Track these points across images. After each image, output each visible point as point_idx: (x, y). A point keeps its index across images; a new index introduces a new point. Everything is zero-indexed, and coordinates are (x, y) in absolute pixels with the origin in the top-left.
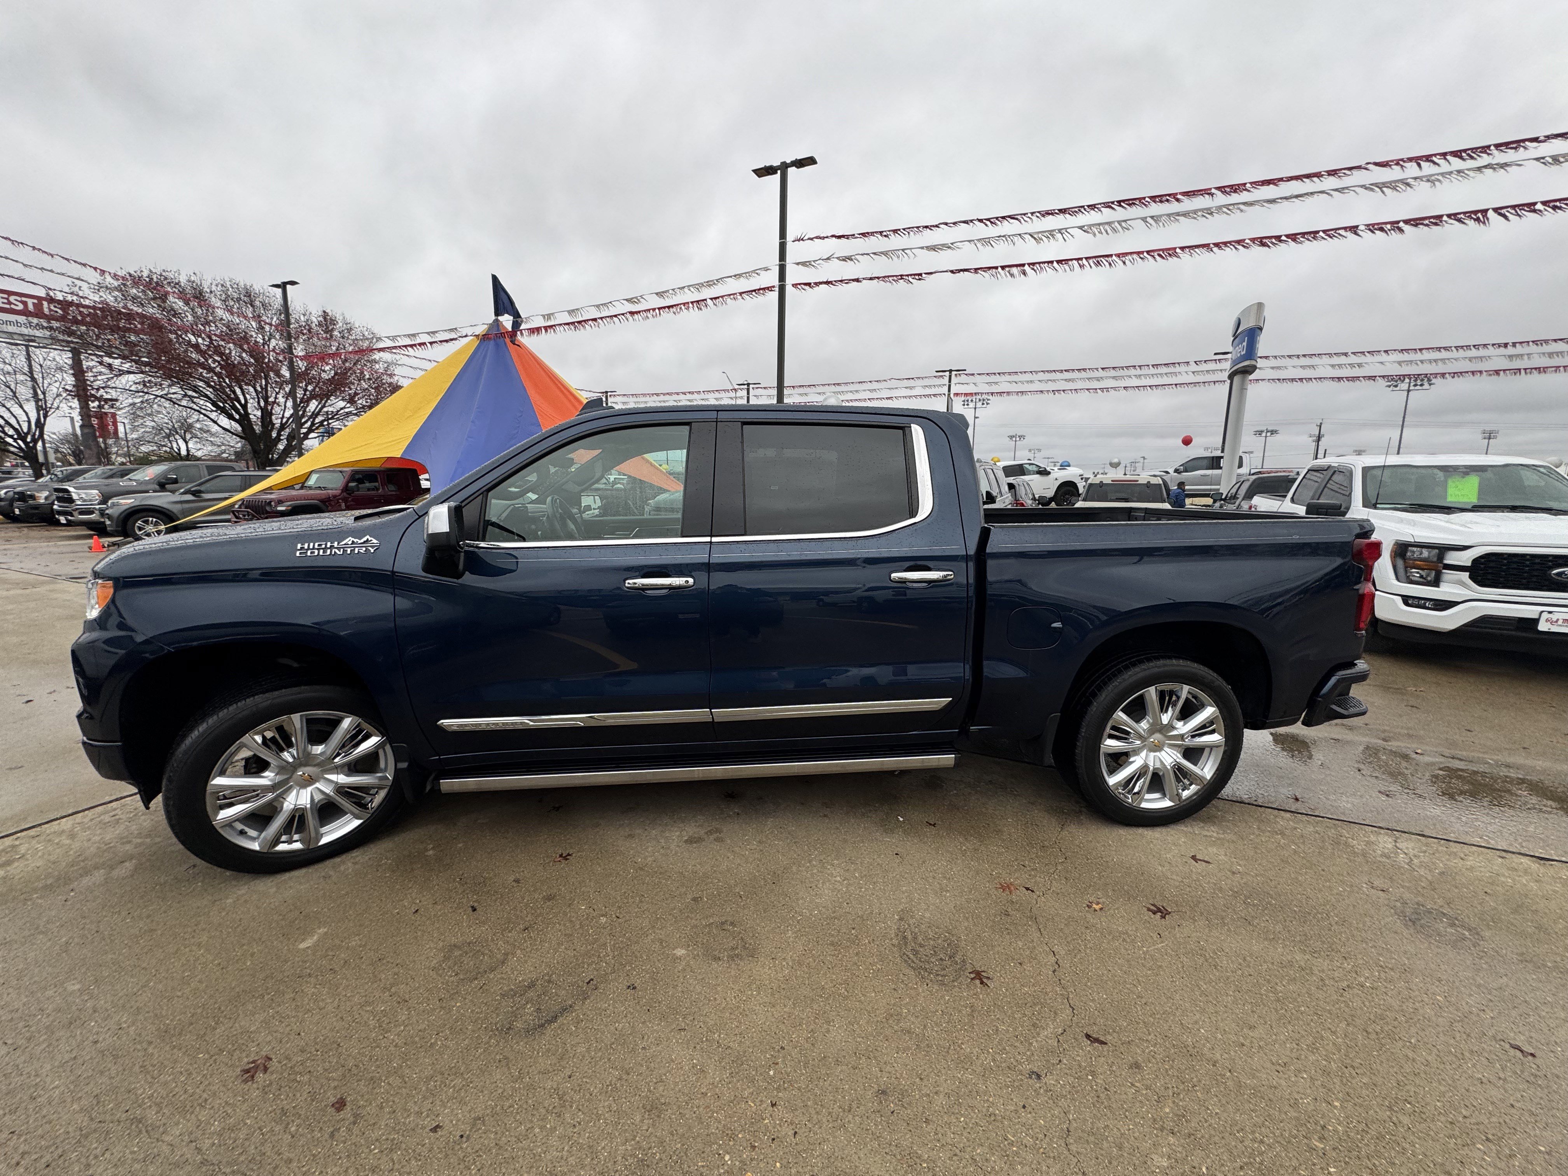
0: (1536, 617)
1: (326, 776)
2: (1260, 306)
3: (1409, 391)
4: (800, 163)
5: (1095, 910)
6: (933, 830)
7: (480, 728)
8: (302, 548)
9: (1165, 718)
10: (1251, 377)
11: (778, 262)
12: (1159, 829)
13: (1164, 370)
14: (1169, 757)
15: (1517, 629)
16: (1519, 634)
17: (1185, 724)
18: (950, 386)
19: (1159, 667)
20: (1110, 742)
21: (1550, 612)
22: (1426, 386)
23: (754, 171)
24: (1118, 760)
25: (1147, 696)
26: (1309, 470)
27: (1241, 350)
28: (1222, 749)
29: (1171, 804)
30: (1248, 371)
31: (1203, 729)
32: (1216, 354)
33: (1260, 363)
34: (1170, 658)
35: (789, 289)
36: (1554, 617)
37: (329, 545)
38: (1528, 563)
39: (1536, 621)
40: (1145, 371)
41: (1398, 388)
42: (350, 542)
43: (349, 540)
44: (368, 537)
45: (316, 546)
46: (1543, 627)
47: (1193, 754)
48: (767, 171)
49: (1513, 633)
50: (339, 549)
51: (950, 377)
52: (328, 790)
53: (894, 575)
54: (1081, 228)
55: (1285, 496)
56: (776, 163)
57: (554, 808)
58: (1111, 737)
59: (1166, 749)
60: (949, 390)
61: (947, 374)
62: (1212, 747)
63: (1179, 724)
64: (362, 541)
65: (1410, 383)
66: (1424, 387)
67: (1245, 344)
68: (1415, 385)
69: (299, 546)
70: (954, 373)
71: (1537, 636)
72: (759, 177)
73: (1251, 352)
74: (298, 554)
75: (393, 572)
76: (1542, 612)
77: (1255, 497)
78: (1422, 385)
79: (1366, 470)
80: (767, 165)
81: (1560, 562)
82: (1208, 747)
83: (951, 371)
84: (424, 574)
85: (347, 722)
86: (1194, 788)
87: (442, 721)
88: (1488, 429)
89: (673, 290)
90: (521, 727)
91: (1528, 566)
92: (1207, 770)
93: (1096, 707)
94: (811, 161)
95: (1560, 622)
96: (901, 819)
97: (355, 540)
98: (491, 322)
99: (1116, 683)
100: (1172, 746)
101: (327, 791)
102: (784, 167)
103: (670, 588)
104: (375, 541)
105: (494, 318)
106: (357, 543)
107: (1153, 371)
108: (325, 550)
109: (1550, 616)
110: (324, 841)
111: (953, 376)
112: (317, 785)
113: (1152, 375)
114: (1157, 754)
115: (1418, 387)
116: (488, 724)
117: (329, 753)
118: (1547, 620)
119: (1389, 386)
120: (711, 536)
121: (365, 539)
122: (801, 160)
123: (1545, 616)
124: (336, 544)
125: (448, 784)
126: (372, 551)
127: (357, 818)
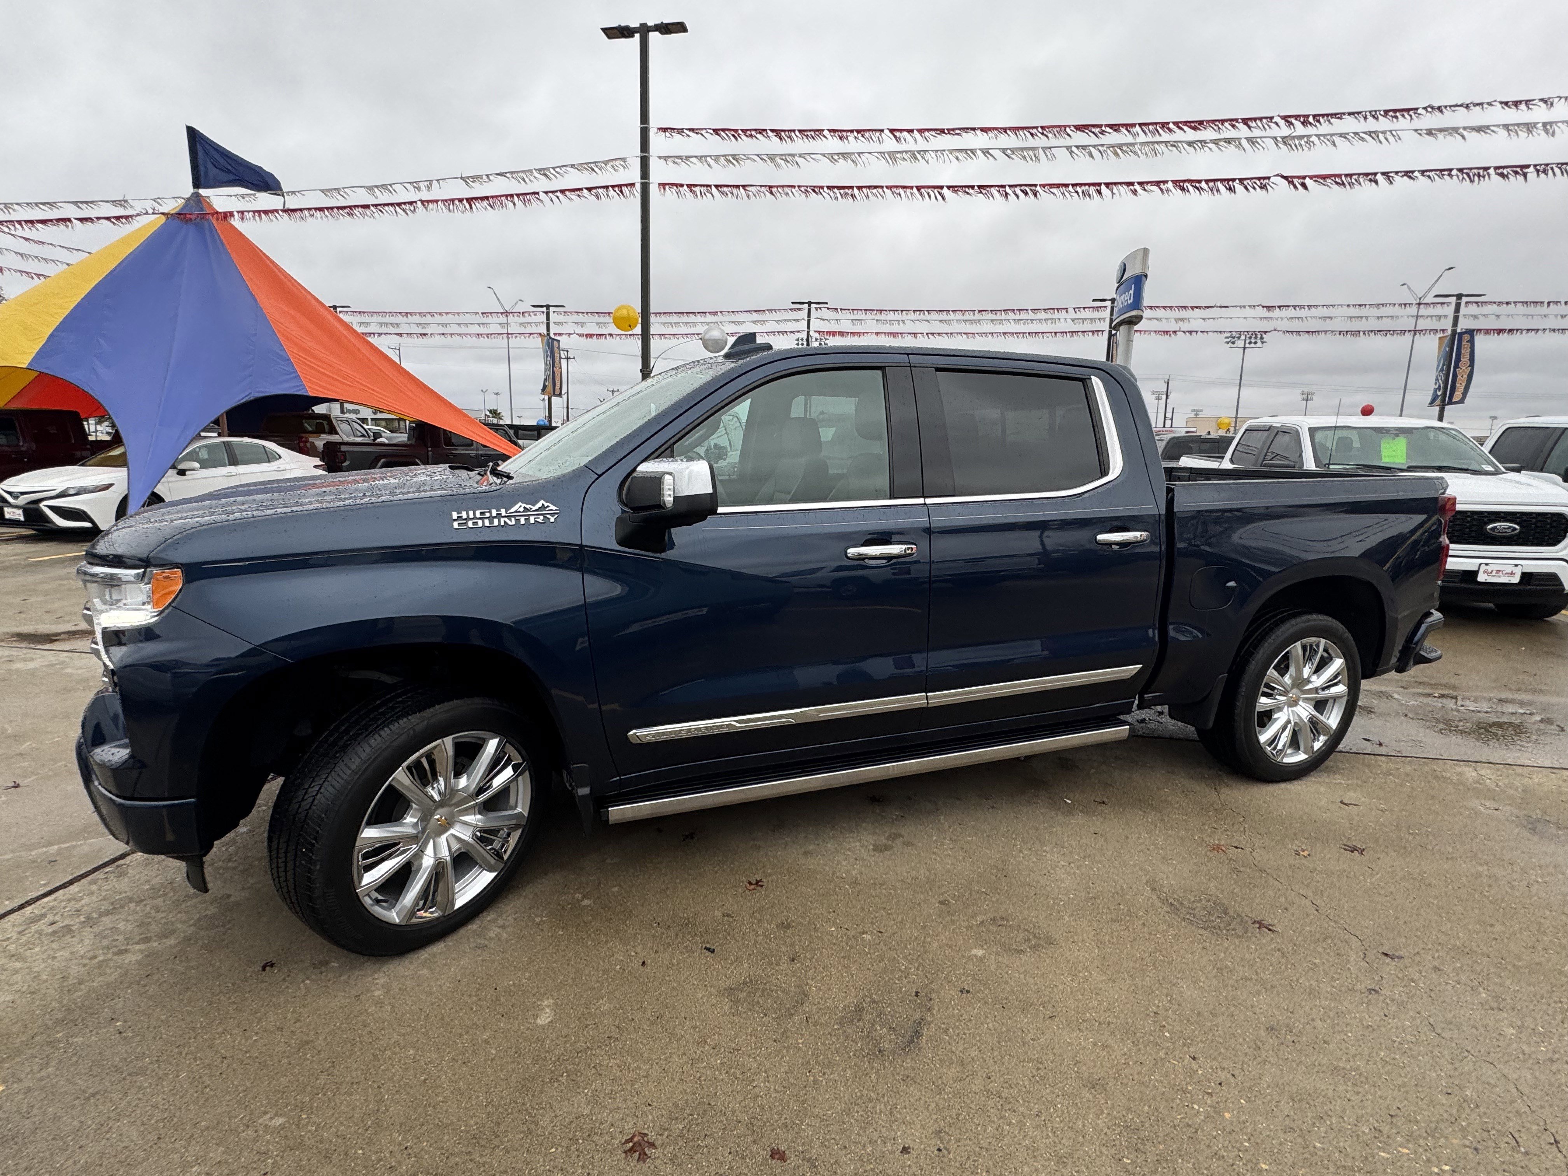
0: (1476, 569)
1: (462, 818)
2: (1146, 251)
3: (1244, 348)
4: (666, 29)
5: (1305, 857)
6: (1102, 808)
7: (681, 736)
8: (460, 518)
9: (1306, 671)
10: (1136, 328)
11: (639, 153)
12: (1295, 782)
13: (1043, 315)
14: (1304, 711)
15: (1461, 581)
16: (1463, 585)
17: (1318, 677)
18: (809, 322)
19: (1305, 622)
20: (1263, 700)
21: (1487, 564)
22: (1259, 344)
23: (604, 30)
24: (1266, 717)
25: (1293, 652)
26: (1246, 430)
27: (1127, 298)
28: (1345, 699)
29: (1306, 756)
30: (1132, 322)
31: (1332, 682)
32: (1094, 300)
33: (1147, 313)
34: (1311, 613)
35: (653, 189)
36: (1490, 568)
37: (494, 513)
38: (1469, 519)
39: (1475, 573)
40: (1024, 316)
41: (1235, 345)
42: (521, 509)
43: (519, 507)
44: (542, 502)
45: (478, 515)
46: (1481, 578)
47: (1320, 705)
48: (624, 32)
49: (1458, 585)
50: (509, 517)
51: (809, 310)
52: (466, 835)
53: (1101, 537)
54: (1004, 151)
55: (1222, 458)
56: (634, 24)
57: (687, 837)
58: (1265, 695)
59: (1301, 703)
60: (809, 327)
61: (806, 306)
62: (1335, 698)
63: (1314, 678)
64: (536, 507)
65: (1245, 340)
66: (1258, 345)
67: (1132, 292)
68: (1250, 343)
69: (455, 515)
70: (813, 306)
71: (1476, 587)
72: (609, 37)
73: (1137, 303)
74: (455, 525)
75: (581, 546)
76: (1480, 564)
77: (1182, 458)
78: (1255, 343)
79: (1312, 431)
80: (623, 25)
81: (1493, 517)
82: (1331, 698)
83: (809, 303)
84: (620, 548)
85: (492, 745)
86: (1323, 738)
87: (634, 731)
88: (1306, 390)
89: (487, 176)
90: (726, 730)
91: (1468, 522)
92: (1333, 719)
93: (1253, 666)
94: (680, 28)
95: (1494, 573)
96: (1069, 802)
97: (528, 506)
98: (188, 196)
99: (1270, 640)
100: (1306, 700)
101: (466, 838)
102: (644, 30)
103: (889, 558)
104: (552, 507)
105: (188, 190)
106: (529, 510)
107: (1031, 315)
108: (491, 518)
109: (1487, 567)
110: (459, 903)
111: (813, 310)
112: (452, 831)
113: (1032, 320)
114: (1294, 709)
115: (1252, 345)
116: (689, 730)
117: (473, 787)
118: (1484, 572)
119: (1228, 343)
120: (925, 497)
121: (539, 505)
122: (667, 24)
123: (1483, 568)
124: (503, 512)
125: (618, 812)
126: (552, 520)
127: (490, 871)
